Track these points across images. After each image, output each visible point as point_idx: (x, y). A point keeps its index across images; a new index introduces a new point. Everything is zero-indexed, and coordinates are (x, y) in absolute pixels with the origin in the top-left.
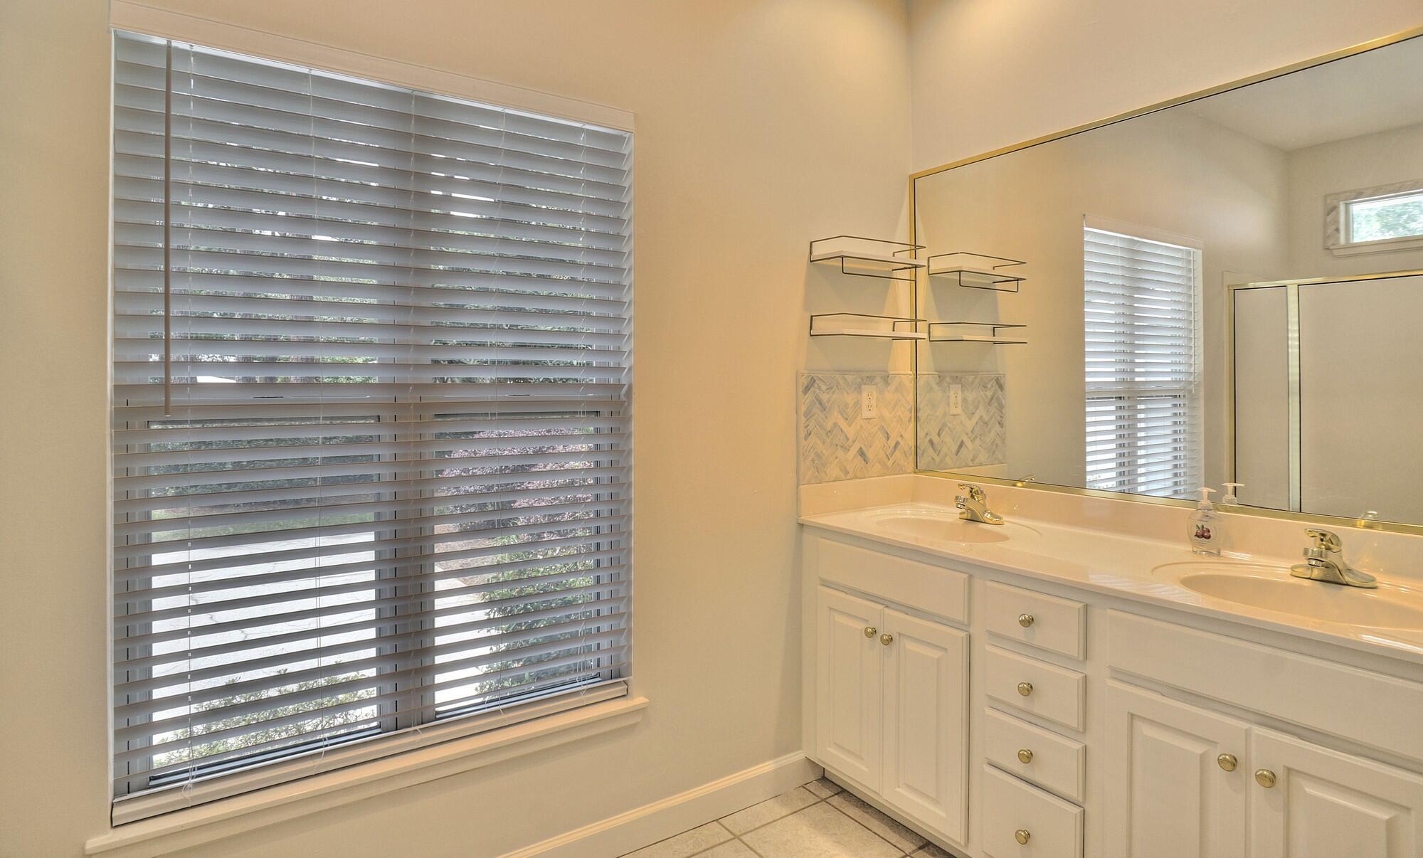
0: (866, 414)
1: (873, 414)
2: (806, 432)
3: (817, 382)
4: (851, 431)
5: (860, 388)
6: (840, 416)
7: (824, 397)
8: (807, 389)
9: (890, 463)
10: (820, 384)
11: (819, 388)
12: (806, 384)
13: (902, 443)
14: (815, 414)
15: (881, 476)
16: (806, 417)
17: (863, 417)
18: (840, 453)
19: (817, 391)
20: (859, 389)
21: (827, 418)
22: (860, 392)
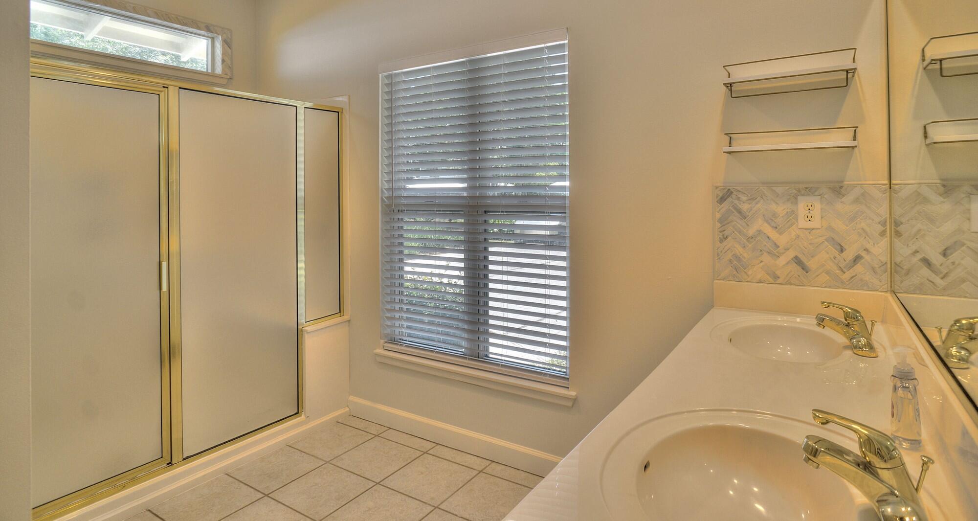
0: (802, 223)
1: (816, 223)
2: (721, 237)
3: (735, 193)
4: (782, 240)
5: (796, 199)
6: (766, 224)
7: (745, 207)
8: (722, 200)
9: (846, 276)
10: (739, 196)
11: (738, 199)
12: (721, 195)
13: (867, 257)
14: (732, 221)
15: (830, 287)
16: (721, 224)
17: (799, 227)
18: (766, 258)
19: (736, 202)
20: (794, 199)
21: (748, 225)
22: (796, 203)
